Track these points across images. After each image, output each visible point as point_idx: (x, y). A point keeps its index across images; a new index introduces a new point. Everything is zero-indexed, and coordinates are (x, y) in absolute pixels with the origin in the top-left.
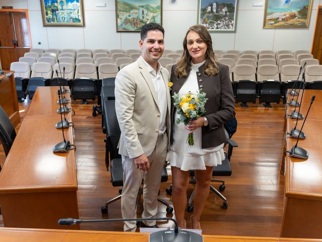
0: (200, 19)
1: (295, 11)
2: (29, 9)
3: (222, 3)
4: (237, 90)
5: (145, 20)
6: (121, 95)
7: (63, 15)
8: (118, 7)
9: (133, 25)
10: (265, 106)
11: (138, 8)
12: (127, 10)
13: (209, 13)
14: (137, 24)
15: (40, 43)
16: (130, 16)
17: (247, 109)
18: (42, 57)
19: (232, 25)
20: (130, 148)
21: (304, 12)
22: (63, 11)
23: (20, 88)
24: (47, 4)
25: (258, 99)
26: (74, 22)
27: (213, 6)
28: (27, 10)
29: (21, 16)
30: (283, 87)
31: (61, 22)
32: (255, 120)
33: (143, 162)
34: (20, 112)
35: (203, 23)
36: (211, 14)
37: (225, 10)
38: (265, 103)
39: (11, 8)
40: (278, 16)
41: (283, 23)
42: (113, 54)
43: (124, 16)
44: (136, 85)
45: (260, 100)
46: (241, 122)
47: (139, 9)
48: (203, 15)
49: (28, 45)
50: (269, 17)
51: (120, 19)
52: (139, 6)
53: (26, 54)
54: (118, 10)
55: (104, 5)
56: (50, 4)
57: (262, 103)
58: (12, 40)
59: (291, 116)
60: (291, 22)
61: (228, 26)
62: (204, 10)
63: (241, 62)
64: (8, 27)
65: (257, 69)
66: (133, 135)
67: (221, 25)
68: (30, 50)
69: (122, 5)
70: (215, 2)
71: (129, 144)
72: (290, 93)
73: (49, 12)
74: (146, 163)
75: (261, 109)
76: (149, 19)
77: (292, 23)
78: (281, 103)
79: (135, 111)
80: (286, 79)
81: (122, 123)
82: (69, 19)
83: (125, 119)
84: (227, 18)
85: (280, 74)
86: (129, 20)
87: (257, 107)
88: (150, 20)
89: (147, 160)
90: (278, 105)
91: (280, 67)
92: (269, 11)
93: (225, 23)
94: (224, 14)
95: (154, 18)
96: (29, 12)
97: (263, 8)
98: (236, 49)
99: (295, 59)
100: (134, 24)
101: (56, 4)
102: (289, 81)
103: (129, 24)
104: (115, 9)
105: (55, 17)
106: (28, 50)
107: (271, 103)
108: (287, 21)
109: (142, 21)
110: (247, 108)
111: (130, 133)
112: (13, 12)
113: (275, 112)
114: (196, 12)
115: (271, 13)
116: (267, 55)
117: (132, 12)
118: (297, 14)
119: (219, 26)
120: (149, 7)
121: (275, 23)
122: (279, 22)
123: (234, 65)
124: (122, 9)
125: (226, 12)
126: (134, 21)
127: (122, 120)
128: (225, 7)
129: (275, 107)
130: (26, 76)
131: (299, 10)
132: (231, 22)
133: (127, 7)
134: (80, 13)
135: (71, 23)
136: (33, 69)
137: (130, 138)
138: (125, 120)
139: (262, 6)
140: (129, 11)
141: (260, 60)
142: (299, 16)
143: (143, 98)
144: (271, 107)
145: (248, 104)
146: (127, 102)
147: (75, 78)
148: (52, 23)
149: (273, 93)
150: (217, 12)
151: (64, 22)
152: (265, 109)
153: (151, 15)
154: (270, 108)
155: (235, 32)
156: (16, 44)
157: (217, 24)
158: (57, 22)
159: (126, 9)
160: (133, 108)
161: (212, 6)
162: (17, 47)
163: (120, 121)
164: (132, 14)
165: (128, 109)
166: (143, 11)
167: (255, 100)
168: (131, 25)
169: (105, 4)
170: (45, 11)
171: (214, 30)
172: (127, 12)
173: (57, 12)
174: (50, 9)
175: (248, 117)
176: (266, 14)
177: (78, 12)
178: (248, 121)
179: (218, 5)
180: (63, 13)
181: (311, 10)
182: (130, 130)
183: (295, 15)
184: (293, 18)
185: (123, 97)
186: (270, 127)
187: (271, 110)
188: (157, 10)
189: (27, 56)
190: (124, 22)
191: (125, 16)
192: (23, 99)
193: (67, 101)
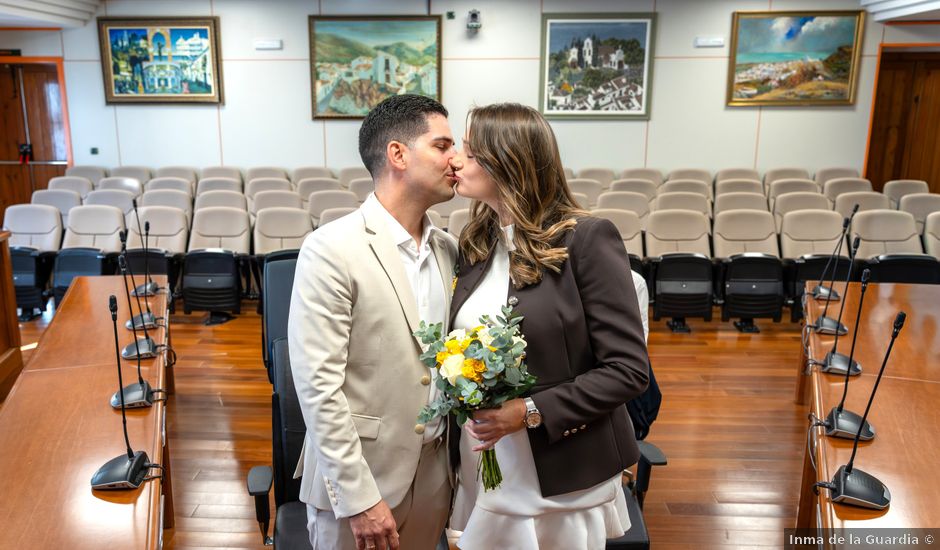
0: (547, 82)
1: (814, 60)
2: (66, 58)
3: (608, 38)
4: (658, 283)
5: (392, 85)
6: (307, 317)
7: (162, 73)
8: (318, 50)
9: (359, 100)
10: (740, 329)
11: (374, 51)
12: (342, 59)
13: (573, 65)
14: (371, 96)
15: (94, 151)
16: (349, 74)
17: (686, 338)
18: (98, 191)
19: (639, 99)
20: (337, 484)
21: (841, 62)
22: (163, 63)
23: (28, 279)
24: (116, 43)
25: (719, 308)
26: (191, 91)
27: (585, 48)
28: (61, 60)
29: (45, 75)
30: (790, 274)
31: (154, 92)
32: (712, 372)
33: (378, 529)
34: (23, 348)
35: (555, 94)
36: (579, 69)
37: (616, 57)
38: (738, 320)
39: (17, 53)
40: (766, 74)
41: (780, 93)
42: (302, 181)
43: (333, 74)
44: (355, 284)
45: (723, 309)
46: (672, 378)
47: (375, 56)
48: (555, 71)
49: (63, 158)
50: (741, 77)
51: (324, 83)
52: (377, 48)
53: (53, 181)
54: (317, 58)
55: (277, 45)
56: (126, 43)
57: (732, 320)
58: (17, 142)
59: (824, 366)
60: (804, 89)
61: (626, 100)
62: (558, 59)
63: (666, 203)
64: (6, 107)
65: (712, 222)
66: (346, 442)
67: (608, 99)
68: (67, 171)
69: (328, 46)
70: (588, 36)
71: (335, 472)
72: (814, 295)
73: (123, 65)
74: (388, 532)
75: (728, 336)
76: (405, 82)
77: (808, 93)
78: (786, 319)
79: (351, 367)
80: (799, 251)
81: (311, 406)
82: (178, 84)
83: (320, 392)
84: (624, 80)
85: (779, 237)
86: (349, 87)
87: (715, 330)
88: (408, 85)
89: (390, 522)
90: (776, 326)
91: (778, 217)
92: (740, 59)
93: (617, 93)
94: (616, 68)
95: (417, 79)
96: (65, 64)
97: (725, 51)
98: (651, 166)
99: (819, 194)
100: (363, 97)
101: (142, 43)
102: (807, 256)
103: (348, 97)
104: (307, 56)
105: (139, 78)
106: (60, 171)
107: (757, 322)
108: (792, 87)
109: (384, 89)
110: (686, 334)
111: (335, 436)
112: (22, 66)
113: (771, 345)
114: (538, 62)
115: (749, 66)
116: (740, 182)
117: (355, 63)
118: (820, 66)
119: (601, 102)
120: (403, 49)
121: (760, 93)
122: (769, 89)
123: (648, 212)
124: (327, 56)
125: (620, 64)
126: (361, 87)
127: (312, 396)
128: (617, 48)
129: (769, 330)
130: (48, 244)
131: (825, 56)
132: (635, 90)
133: (342, 50)
134: (210, 68)
135: (185, 94)
136: (68, 223)
137: (337, 454)
138: (321, 397)
139: (722, 46)
140: (349, 62)
141: (719, 196)
142: (826, 74)
143: (378, 326)
144: (758, 332)
145: (688, 322)
146: (325, 338)
147: (190, 249)
148: (132, 94)
149: (762, 291)
150: (594, 64)
151: (164, 90)
152: (740, 339)
153: (410, 71)
154: (753, 336)
155: (646, 117)
156: (28, 155)
157: (597, 97)
158: (146, 91)
159: (340, 55)
160: (345, 356)
161: (580, 45)
162: (30, 163)
163: (304, 400)
164: (358, 68)
165: (331, 360)
166: (387, 62)
167: (711, 312)
168: (355, 99)
169: (282, 43)
170: (112, 63)
171: (589, 111)
172: (341, 63)
173: (145, 65)
174: (126, 56)
175: (692, 360)
176: (733, 69)
177: (204, 65)
178: (690, 373)
179: (597, 44)
180: (162, 67)
181: (861, 56)
182: (336, 429)
183: (815, 69)
184: (810, 79)
185: (314, 323)
186: (756, 391)
187: (755, 341)
188: (427, 58)
189: (57, 185)
190: (334, 92)
191: (336, 75)
192: (37, 311)
193: (156, 320)
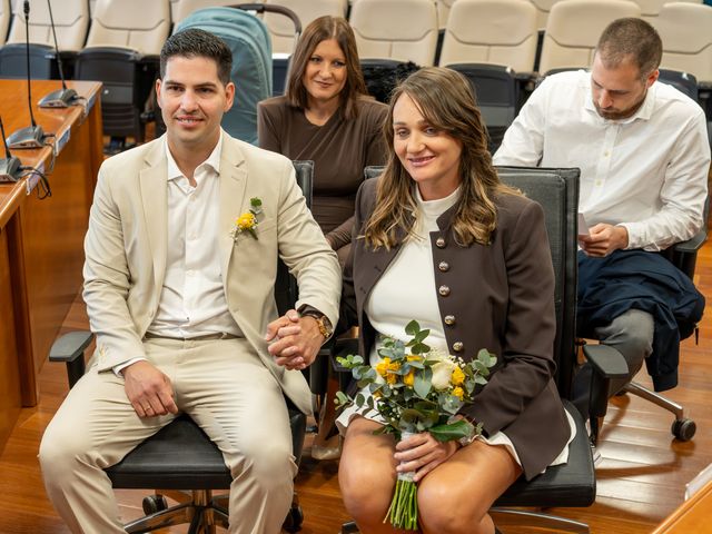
193: (44, 137)
